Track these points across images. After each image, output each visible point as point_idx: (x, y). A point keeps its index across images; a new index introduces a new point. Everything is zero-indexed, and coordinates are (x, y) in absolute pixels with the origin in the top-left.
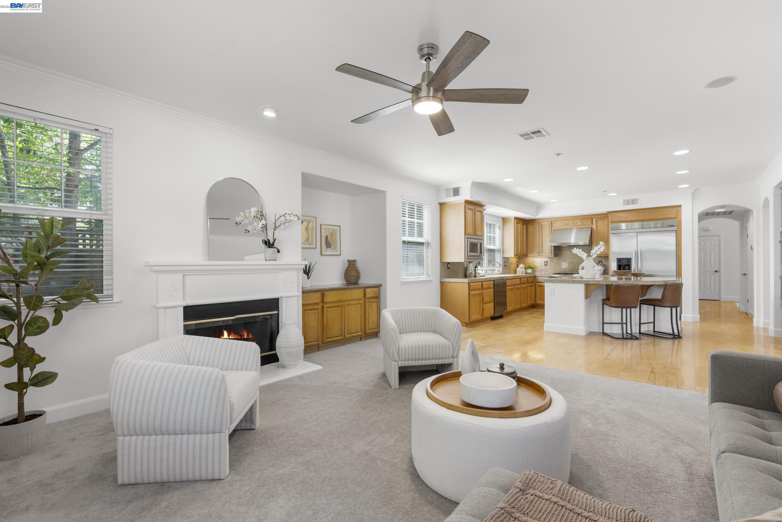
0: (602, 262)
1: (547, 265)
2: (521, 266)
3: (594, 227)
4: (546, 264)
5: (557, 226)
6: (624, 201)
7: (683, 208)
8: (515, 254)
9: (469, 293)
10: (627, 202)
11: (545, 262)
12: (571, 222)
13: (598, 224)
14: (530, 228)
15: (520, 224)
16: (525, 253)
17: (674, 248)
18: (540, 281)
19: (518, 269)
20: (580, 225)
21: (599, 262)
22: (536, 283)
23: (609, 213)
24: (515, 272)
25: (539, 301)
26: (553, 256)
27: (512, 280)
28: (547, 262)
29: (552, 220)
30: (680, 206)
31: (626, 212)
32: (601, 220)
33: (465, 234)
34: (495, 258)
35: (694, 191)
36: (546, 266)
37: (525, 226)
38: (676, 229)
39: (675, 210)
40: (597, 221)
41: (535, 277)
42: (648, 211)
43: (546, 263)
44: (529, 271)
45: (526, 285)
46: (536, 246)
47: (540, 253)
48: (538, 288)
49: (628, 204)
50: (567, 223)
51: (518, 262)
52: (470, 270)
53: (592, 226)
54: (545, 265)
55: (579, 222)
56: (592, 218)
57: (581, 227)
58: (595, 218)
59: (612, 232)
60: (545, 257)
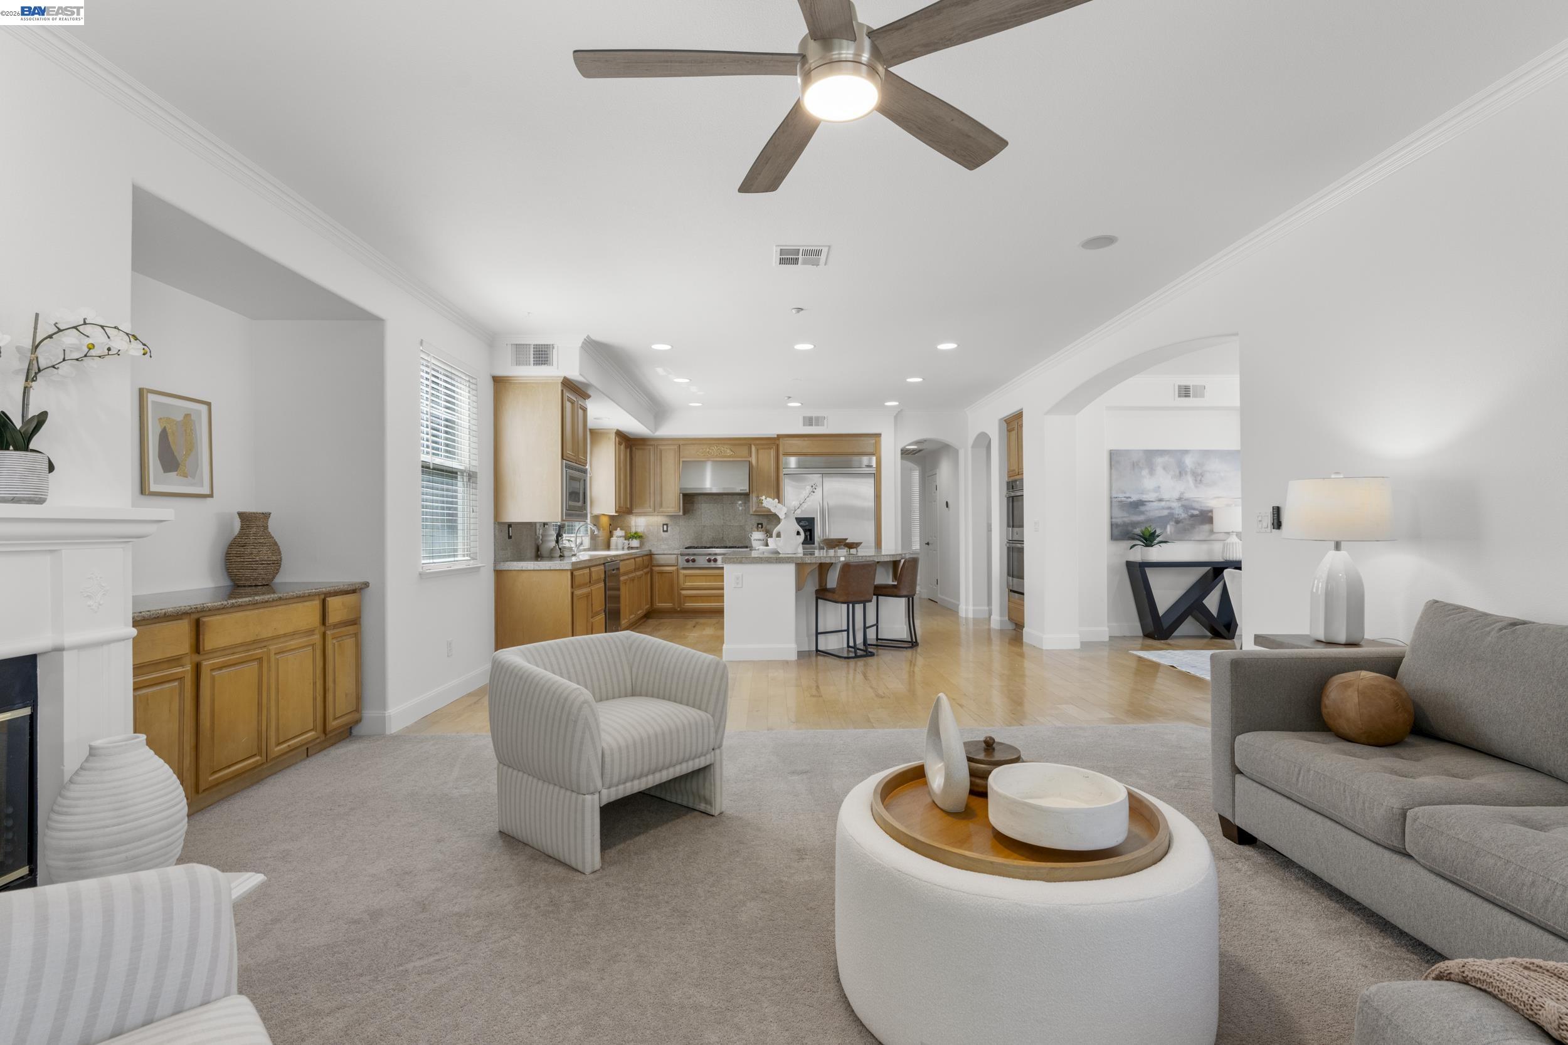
0: (762, 524)
1: (667, 531)
2: (619, 532)
3: (754, 462)
4: (665, 529)
5: (690, 453)
6: (804, 418)
7: (882, 435)
8: (617, 508)
9: (572, 594)
10: (809, 421)
11: (664, 525)
12: (715, 448)
13: (760, 456)
14: (638, 454)
15: (625, 448)
16: (629, 506)
17: (871, 504)
18: (662, 562)
19: (614, 540)
20: (729, 457)
21: (758, 524)
22: (654, 568)
23: (779, 437)
24: (608, 547)
25: (659, 603)
26: (681, 513)
28: (667, 525)
29: (681, 442)
30: (879, 435)
31: (806, 439)
32: (764, 449)
33: (563, 458)
35: (897, 414)
36: (666, 533)
37: (632, 449)
38: (875, 472)
39: (871, 441)
40: (757, 450)
41: (650, 555)
42: (827, 438)
43: (665, 527)
44: (635, 543)
45: (641, 572)
46: (650, 493)
47: (657, 509)
48: (656, 578)
49: (811, 425)
50: (708, 450)
51: (610, 525)
52: (550, 541)
53: (750, 460)
54: (664, 531)
55: (728, 451)
56: (751, 445)
57: (731, 459)
58: (755, 445)
59: (785, 471)
60: (664, 515)
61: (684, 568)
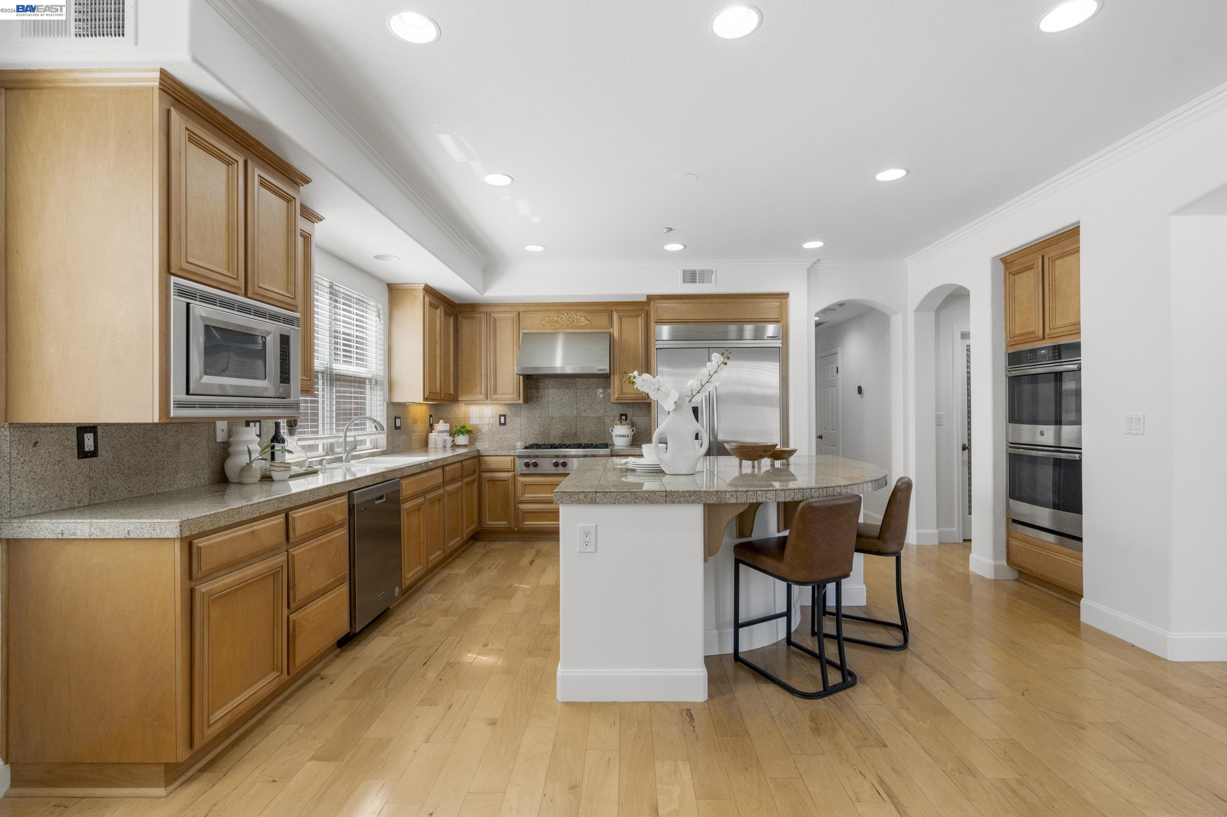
0: (626, 415)
1: (505, 424)
2: (441, 426)
3: (616, 334)
4: (502, 421)
5: (532, 323)
6: (684, 272)
7: (791, 296)
8: (427, 394)
10: (691, 277)
11: (500, 416)
12: (564, 316)
13: (624, 325)
14: (466, 326)
15: (438, 311)
16: (452, 392)
17: (776, 390)
18: (493, 466)
19: (433, 436)
20: (584, 327)
21: (622, 415)
22: (482, 474)
23: (650, 298)
24: (425, 445)
25: (489, 521)
26: (521, 401)
27: (419, 477)
28: (505, 416)
29: (521, 309)
30: (785, 296)
31: (686, 301)
32: (629, 316)
34: (364, 404)
35: (816, 262)
36: (504, 427)
37: (452, 318)
38: (780, 345)
39: (775, 303)
40: (621, 318)
41: (478, 457)
43: (502, 418)
44: (462, 440)
45: (459, 484)
46: (481, 375)
47: (490, 395)
48: (486, 486)
49: (693, 280)
50: (556, 318)
51: (431, 416)
52: (241, 453)
53: (611, 330)
54: (501, 424)
55: (583, 319)
56: (612, 311)
57: (587, 331)
58: (617, 311)
59: (659, 344)
60: (500, 404)
61: (523, 475)
